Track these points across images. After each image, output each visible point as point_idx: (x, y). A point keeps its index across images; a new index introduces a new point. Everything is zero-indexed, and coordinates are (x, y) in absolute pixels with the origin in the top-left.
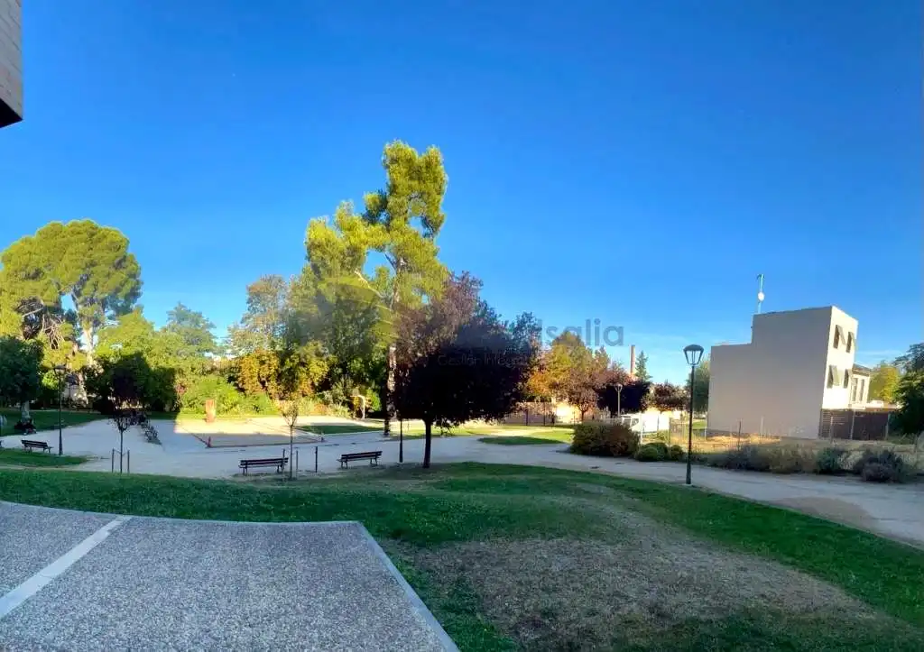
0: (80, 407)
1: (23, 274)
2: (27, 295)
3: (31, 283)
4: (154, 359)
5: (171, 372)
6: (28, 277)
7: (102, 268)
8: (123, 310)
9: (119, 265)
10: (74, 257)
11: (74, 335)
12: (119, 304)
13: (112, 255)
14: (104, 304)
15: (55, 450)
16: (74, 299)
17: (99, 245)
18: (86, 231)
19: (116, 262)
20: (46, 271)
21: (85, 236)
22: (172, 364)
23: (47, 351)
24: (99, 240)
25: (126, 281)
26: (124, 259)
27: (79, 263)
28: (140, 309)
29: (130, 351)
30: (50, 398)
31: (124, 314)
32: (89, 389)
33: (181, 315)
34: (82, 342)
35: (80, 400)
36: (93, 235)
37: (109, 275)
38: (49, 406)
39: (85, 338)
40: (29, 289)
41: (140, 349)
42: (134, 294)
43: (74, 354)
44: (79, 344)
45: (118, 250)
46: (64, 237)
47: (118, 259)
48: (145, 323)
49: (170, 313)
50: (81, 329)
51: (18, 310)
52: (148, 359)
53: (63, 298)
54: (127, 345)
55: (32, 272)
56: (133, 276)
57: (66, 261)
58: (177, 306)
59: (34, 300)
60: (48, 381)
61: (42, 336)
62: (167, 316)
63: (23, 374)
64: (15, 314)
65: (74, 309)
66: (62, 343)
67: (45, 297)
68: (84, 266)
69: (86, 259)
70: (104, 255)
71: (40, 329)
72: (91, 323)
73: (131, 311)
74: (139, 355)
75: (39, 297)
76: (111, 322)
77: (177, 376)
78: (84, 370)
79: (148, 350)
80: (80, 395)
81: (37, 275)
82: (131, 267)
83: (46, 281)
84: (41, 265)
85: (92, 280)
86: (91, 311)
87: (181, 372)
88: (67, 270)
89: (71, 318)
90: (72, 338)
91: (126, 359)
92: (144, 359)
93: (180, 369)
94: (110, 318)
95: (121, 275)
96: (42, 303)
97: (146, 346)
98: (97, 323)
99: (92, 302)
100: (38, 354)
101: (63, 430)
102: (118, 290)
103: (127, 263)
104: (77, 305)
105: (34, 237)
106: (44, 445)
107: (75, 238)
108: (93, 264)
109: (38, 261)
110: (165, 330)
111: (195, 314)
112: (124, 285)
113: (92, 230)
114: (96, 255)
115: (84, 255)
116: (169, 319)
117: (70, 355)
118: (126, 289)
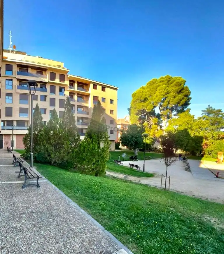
0: (160, 152)
1: (139, 101)
2: (140, 109)
3: (142, 104)
4: (193, 131)
5: (202, 138)
6: (142, 101)
7: (172, 94)
8: (182, 111)
9: (180, 92)
10: (161, 91)
11: (159, 123)
12: (179, 109)
13: (177, 88)
14: (172, 109)
15: (142, 169)
16: (160, 108)
17: (172, 85)
18: (166, 80)
19: (179, 91)
20: (149, 98)
21: (166, 82)
22: (202, 134)
23: (147, 129)
24: (172, 83)
25: (183, 99)
26: (183, 89)
27: (162, 93)
28: (189, 110)
29: (182, 128)
30: (148, 148)
31: (181, 113)
32: (163, 144)
33: (210, 111)
34: (162, 126)
35: (160, 149)
36: (169, 81)
37: (175, 97)
38: (147, 150)
39: (163, 124)
40: (141, 106)
41: (186, 127)
42: (187, 104)
43: (158, 130)
45: (180, 85)
46: (157, 84)
47: (180, 89)
48: (190, 116)
49: (203, 111)
50: (162, 121)
51: (137, 114)
52: (190, 132)
53: (155, 109)
54: (181, 126)
55: (143, 99)
56: (187, 96)
57: (157, 93)
58: (208, 107)
59: (144, 110)
60: (147, 141)
61: (145, 123)
62: (202, 112)
63: (136, 138)
64: (135, 115)
65: (160, 113)
66: (153, 126)
67: (147, 108)
68: (164, 94)
69: (166, 91)
70: (173, 89)
71: (145, 120)
72: (166, 117)
73: (184, 111)
74: (186, 130)
75: (145, 108)
76: (175, 117)
77: (204, 140)
78: (161, 136)
79: (190, 128)
80: (160, 147)
81: (145, 100)
82: (185, 92)
83: (148, 102)
84: (147, 96)
85: (167, 99)
86: (166, 112)
87: (206, 138)
88: (158, 96)
89: (159, 116)
91: (179, 132)
92: (188, 132)
93: (205, 137)
94: (175, 115)
95: (180, 96)
96: (146, 111)
97: (189, 126)
98: (169, 117)
99: (167, 109)
100: (143, 130)
102: (178, 103)
103: (184, 91)
104: (160, 111)
105: (145, 86)
107: (161, 84)
108: (168, 93)
109: (146, 94)
110: (200, 118)
111: (218, 110)
112: (181, 100)
113: (169, 79)
114: (170, 89)
115: (164, 90)
116: (203, 114)
117: (156, 131)
118: (183, 102)
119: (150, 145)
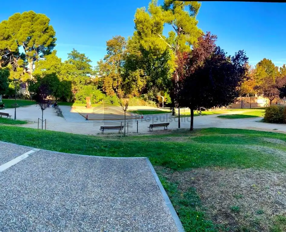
0: (26, 98)
1: (2, 38)
2: (4, 47)
3: (5, 42)
4: (62, 76)
5: (70, 82)
6: (4, 39)
7: (37, 33)
8: (48, 53)
9: (45, 31)
10: (25, 29)
11: (24, 65)
12: (45, 50)
13: (42, 27)
14: (38, 50)
15: (13, 117)
16: (24, 48)
17: (36, 22)
18: (30, 16)
19: (44, 30)
20: (12, 36)
21: (30, 18)
22: (70, 78)
23: (11, 72)
24: (36, 20)
25: (48, 39)
26: (47, 29)
27: (27, 31)
28: (55, 52)
29: (50, 72)
30: (12, 94)
31: (48, 54)
32: (31, 90)
33: (75, 55)
34: (28, 68)
35: (27, 95)
36: (33, 18)
37: (40, 37)
38: (12, 97)
39: (29, 66)
40: (4, 44)
41: (54, 71)
42: (52, 45)
43: (24, 73)
44: (27, 69)
45: (45, 24)
46: (20, 20)
48: (57, 59)
49: (69, 54)
50: (27, 62)
52: (58, 76)
53: (19, 48)
54: (49, 69)
55: (6, 36)
56: (52, 36)
57: (21, 30)
58: (73, 50)
59: (7, 49)
60: (11, 86)
61: (9, 65)
62: (68, 56)
65: (24, 53)
66: (18, 68)
67: (11, 48)
68: (29, 32)
69: (30, 29)
70: (38, 27)
71: (9, 62)
72: (32, 59)
73: (50, 53)
74: (54, 74)
75: (9, 48)
76: (41, 59)
77: (73, 85)
78: (28, 81)
79: (59, 72)
80: (26, 92)
81: (8, 38)
82: (50, 32)
83: (12, 40)
84: (10, 33)
85: (33, 39)
86: (32, 53)
87: (75, 83)
88: (21, 35)
89: (23, 57)
90: (23, 66)
91: (48, 76)
92: (57, 76)
93: (74, 82)
94: (41, 57)
95: (45, 36)
96: (10, 50)
97: (58, 70)
98: (35, 59)
99: (33, 49)
100: (8, 74)
101: (17, 109)
102: (44, 43)
103: (49, 30)
104: (25, 51)
105: (7, 20)
106: (7, 115)
107: (25, 20)
108: (33, 32)
109: (9, 31)
110: (67, 62)
111: (82, 55)
112: (47, 41)
113: (33, 16)
114: (34, 27)
115: (29, 27)
116: (69, 57)
117: (22, 74)
118: (49, 43)
119: (15, 91)
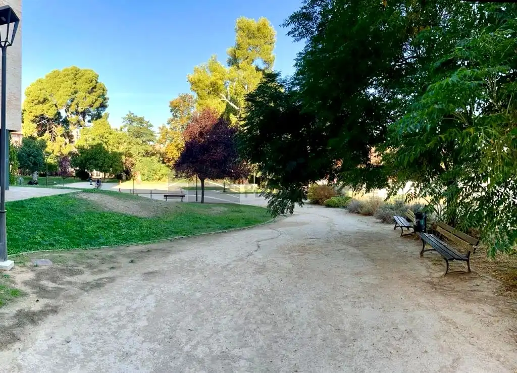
1: (36, 102)
2: (39, 113)
3: (41, 106)
4: (110, 147)
6: (39, 102)
7: (81, 94)
8: (98, 117)
9: (92, 91)
10: (65, 89)
12: (94, 113)
13: (87, 86)
14: (84, 113)
16: (66, 112)
17: (80, 80)
18: (72, 73)
20: (49, 98)
21: (72, 76)
23: (49, 143)
24: (80, 77)
25: (96, 100)
26: (95, 87)
27: (67, 93)
28: (107, 116)
31: (97, 119)
33: (131, 119)
36: (77, 74)
37: (85, 98)
40: (39, 110)
41: (100, 142)
42: (103, 106)
43: (66, 144)
45: (91, 82)
46: (60, 78)
47: (91, 88)
49: (124, 118)
51: (33, 121)
54: (93, 139)
55: (42, 100)
56: (101, 96)
57: (61, 92)
58: (128, 113)
59: (43, 115)
60: (50, 160)
61: (47, 135)
62: (122, 120)
63: (34, 157)
64: (31, 123)
66: (59, 138)
67: (49, 113)
68: (70, 94)
69: (72, 90)
70: (83, 86)
71: (46, 130)
72: (76, 125)
73: (101, 117)
75: (45, 113)
76: (89, 124)
78: (71, 153)
81: (45, 101)
82: (100, 91)
83: (49, 104)
84: (47, 96)
85: (75, 102)
86: (75, 118)
88: (61, 97)
91: (92, 148)
94: (88, 122)
95: (91, 98)
96: (47, 116)
99: (76, 113)
100: (43, 145)
102: (91, 106)
103: (97, 89)
104: (68, 116)
105: (43, 78)
107: (66, 78)
108: (76, 92)
109: (45, 93)
111: (139, 119)
112: (94, 103)
113: (76, 72)
114: (77, 87)
115: (71, 88)
116: (124, 122)
117: (63, 145)
118: (97, 104)
119: (55, 166)
